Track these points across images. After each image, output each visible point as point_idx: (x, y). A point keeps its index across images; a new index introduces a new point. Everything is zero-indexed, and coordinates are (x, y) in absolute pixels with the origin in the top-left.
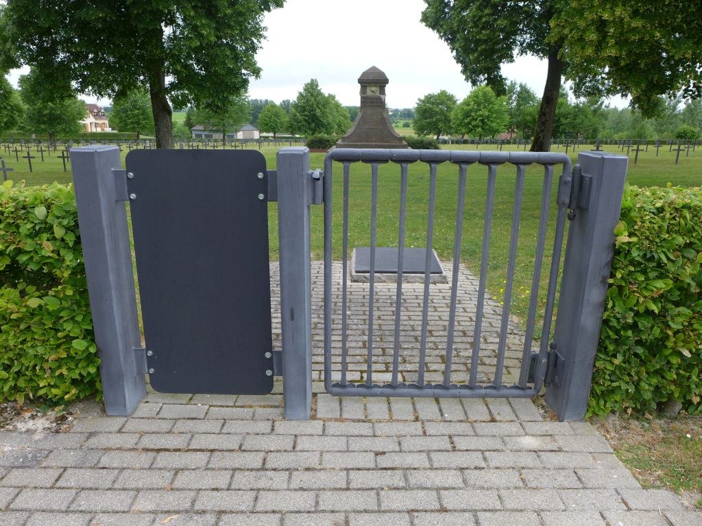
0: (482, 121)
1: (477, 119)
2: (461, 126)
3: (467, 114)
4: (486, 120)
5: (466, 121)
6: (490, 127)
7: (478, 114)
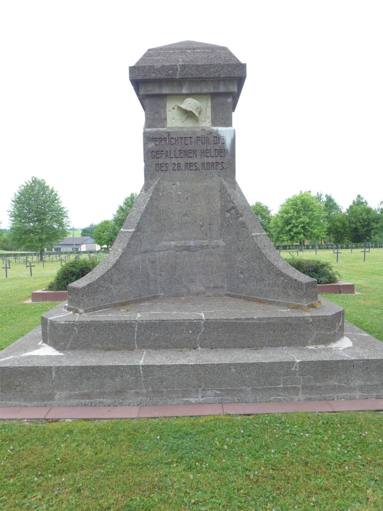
0: (303, 227)
1: (298, 225)
2: (283, 233)
3: (287, 222)
4: (307, 227)
5: (288, 228)
6: (312, 233)
7: (298, 221)
